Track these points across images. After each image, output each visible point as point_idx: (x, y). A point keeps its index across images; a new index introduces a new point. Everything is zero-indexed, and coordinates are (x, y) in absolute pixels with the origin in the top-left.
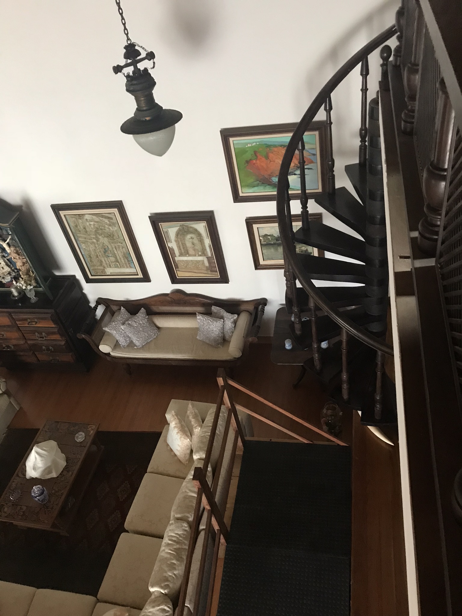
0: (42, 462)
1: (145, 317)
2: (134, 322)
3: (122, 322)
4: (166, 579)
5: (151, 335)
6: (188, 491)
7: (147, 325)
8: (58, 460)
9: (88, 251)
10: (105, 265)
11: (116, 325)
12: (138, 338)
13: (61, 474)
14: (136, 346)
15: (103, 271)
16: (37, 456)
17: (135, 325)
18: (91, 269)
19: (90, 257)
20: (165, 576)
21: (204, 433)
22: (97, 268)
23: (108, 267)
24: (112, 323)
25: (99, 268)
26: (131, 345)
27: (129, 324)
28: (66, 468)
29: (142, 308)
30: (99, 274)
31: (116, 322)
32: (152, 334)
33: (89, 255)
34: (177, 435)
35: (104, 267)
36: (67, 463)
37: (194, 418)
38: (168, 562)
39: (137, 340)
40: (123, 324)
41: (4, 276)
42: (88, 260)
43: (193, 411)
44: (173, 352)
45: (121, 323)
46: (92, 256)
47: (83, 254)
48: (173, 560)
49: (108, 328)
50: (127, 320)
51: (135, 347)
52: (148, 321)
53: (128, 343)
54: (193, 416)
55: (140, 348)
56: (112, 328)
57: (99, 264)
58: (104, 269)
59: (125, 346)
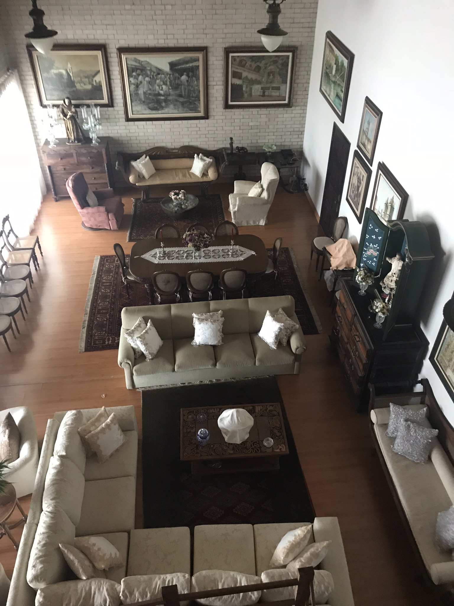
0: (228, 423)
1: (428, 438)
2: (414, 430)
3: (408, 417)
4: (131, 593)
5: (413, 456)
6: (223, 581)
7: (420, 445)
8: (238, 435)
9: (450, 340)
10: (451, 366)
11: (401, 413)
12: (401, 444)
13: (229, 444)
14: (394, 446)
15: (447, 367)
16: (230, 416)
17: (412, 433)
18: (441, 354)
19: (448, 345)
20: (134, 591)
21: (293, 574)
22: (444, 359)
23: (451, 369)
24: (400, 408)
25: (445, 361)
26: (392, 440)
27: (409, 426)
28: (236, 446)
29: (437, 430)
30: (441, 364)
31: (404, 412)
32: (416, 456)
33: (449, 344)
34: (287, 542)
35: (449, 366)
36: (241, 444)
37: (311, 554)
38: (147, 589)
39: (398, 444)
40: (406, 420)
41: (387, 287)
42: (445, 345)
43: (320, 550)
44: (404, 492)
45: (406, 417)
46: (449, 347)
47: (446, 337)
48: (150, 593)
49: (394, 407)
50: (413, 422)
51: (392, 446)
52: (426, 443)
53: (392, 436)
54: (314, 552)
55: (394, 451)
56: (395, 411)
57: (448, 359)
58: (448, 367)
59: (388, 434)
